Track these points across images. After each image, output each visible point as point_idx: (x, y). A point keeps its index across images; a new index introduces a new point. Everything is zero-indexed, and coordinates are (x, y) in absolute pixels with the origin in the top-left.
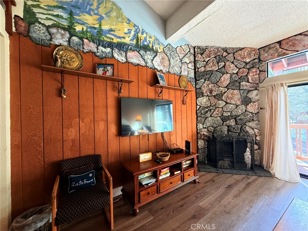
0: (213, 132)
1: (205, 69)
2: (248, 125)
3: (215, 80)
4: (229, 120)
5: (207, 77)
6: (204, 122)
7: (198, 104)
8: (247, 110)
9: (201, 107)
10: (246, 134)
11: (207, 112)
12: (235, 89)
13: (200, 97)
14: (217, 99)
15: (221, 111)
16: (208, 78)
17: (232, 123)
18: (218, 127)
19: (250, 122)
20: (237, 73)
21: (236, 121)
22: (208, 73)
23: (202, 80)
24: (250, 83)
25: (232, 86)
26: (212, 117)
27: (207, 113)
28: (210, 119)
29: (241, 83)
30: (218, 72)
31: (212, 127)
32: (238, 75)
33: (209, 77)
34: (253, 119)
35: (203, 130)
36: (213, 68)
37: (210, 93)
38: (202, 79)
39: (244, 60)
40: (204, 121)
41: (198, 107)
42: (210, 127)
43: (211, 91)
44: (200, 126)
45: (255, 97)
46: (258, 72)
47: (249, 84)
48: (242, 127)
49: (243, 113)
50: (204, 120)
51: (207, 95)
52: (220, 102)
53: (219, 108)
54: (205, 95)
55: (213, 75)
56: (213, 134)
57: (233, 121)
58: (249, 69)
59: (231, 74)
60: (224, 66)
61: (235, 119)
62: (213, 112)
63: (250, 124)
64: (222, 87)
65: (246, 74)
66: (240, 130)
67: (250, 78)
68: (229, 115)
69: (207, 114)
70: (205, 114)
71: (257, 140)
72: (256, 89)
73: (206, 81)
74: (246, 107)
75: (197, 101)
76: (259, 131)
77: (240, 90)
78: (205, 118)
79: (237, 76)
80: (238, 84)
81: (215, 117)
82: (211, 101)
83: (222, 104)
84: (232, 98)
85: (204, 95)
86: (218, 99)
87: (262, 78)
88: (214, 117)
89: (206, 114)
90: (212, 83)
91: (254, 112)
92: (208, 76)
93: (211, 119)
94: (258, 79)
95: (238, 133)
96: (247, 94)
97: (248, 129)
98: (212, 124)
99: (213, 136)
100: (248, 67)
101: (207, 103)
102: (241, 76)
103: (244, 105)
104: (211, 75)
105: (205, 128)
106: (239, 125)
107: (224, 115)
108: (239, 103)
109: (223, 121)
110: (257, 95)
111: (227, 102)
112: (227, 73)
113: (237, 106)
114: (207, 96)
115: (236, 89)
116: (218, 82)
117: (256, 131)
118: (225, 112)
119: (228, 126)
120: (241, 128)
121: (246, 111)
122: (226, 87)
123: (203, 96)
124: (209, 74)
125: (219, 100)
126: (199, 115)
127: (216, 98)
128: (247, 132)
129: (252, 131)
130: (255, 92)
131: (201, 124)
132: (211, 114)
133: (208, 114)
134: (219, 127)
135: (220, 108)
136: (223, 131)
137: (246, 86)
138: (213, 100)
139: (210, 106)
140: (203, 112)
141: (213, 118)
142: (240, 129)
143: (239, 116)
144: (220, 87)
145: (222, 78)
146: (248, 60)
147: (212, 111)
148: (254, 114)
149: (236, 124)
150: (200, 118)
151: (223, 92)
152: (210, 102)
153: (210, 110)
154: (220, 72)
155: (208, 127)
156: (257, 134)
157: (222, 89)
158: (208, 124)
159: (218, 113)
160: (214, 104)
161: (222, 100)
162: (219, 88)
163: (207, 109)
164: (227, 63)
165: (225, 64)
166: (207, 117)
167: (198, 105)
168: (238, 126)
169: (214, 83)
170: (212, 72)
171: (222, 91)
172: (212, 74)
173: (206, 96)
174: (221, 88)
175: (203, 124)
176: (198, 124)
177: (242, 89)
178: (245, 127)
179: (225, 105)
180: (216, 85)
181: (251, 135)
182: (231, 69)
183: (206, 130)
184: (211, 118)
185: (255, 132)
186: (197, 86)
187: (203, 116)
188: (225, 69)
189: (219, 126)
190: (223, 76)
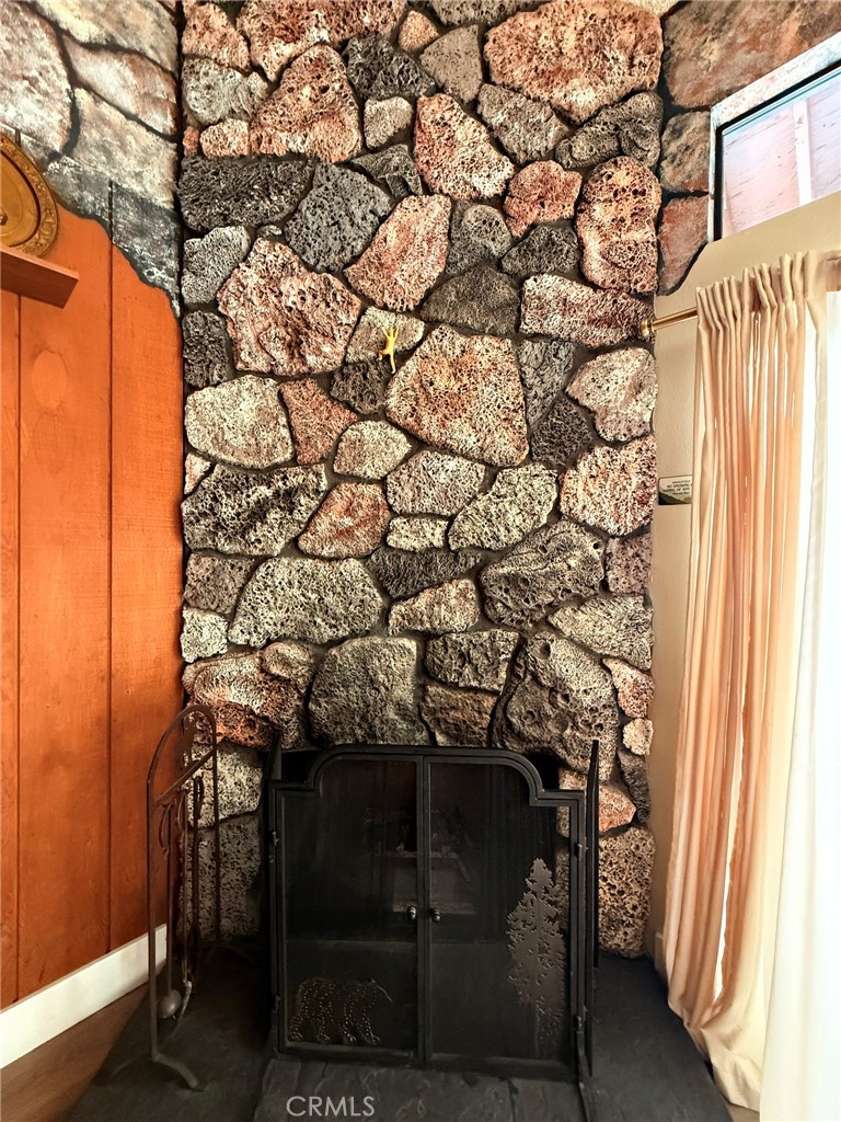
0: (309, 688)
1: (259, 140)
2: (567, 631)
3: (336, 246)
4: (432, 585)
5: (265, 205)
6: (238, 601)
7: (193, 440)
8: (564, 508)
9: (217, 469)
10: (553, 704)
11: (259, 513)
12: (481, 333)
13: (208, 383)
14: (348, 406)
15: (376, 506)
16: (282, 224)
17: (451, 610)
18: (348, 646)
19: (580, 601)
20: (498, 202)
21: (483, 599)
22: (279, 172)
23: (228, 231)
24: (595, 286)
25: (463, 299)
26: (304, 555)
27: (263, 518)
28: (282, 570)
29: (530, 283)
30: (361, 170)
31: (302, 640)
32: (506, 215)
33: (291, 216)
34: (604, 585)
35: (228, 667)
36: (319, 130)
37: (292, 356)
38: (227, 221)
39: (558, 94)
40: (242, 590)
41: (197, 466)
42: (280, 639)
43: (297, 332)
44: (207, 631)
45: (626, 403)
46: (654, 199)
47: (587, 291)
48: (521, 646)
49: (535, 532)
50: (239, 577)
51: (265, 369)
52: (370, 431)
53: (359, 480)
54: (253, 367)
55: (314, 193)
56: (306, 698)
57: (463, 594)
58: (587, 171)
59: (454, 202)
60: (407, 134)
61: (476, 574)
62: (315, 513)
63: (586, 622)
64: (385, 307)
65: (569, 212)
66: (511, 672)
67: (594, 245)
68: (432, 548)
69: (260, 530)
70: (244, 531)
71: (628, 751)
72: (635, 340)
73: (262, 245)
74: (560, 485)
75: (191, 418)
76: (641, 678)
77: (518, 336)
78: (246, 565)
79: (499, 217)
80: (504, 292)
81: (330, 560)
82: (296, 421)
83: (380, 446)
84: (454, 405)
85: (240, 366)
86: (353, 410)
87: (679, 251)
88: (322, 559)
89: (252, 526)
90: (311, 269)
91: (612, 527)
92: (279, 202)
93: (296, 576)
94: (654, 258)
95: (494, 693)
96: (572, 374)
97: (564, 660)
98: (301, 615)
99: (305, 716)
100: (582, 147)
101: (267, 438)
102: (533, 226)
103: (549, 466)
104: (305, 193)
105: (248, 649)
106: (508, 628)
107: (392, 540)
108: (505, 444)
109: (384, 591)
110: (639, 388)
111: (423, 434)
112: (428, 191)
113: (493, 471)
114: (271, 374)
115: (493, 334)
116: (355, 259)
117: (624, 675)
118: (403, 514)
119: (425, 638)
120: (515, 654)
121: (556, 514)
122: (418, 312)
123: (237, 374)
124: (287, 183)
125: (363, 418)
126: (197, 532)
127: (335, 393)
128: (558, 688)
129: (592, 676)
130: (627, 364)
131: (211, 618)
132: (295, 529)
133: (271, 535)
134: (357, 643)
135: (370, 482)
136: (381, 677)
137: (566, 306)
138: (317, 416)
139: (294, 461)
140: (227, 510)
141: (308, 564)
142: (513, 663)
143: (504, 553)
144: (371, 310)
145: (390, 230)
146: (583, 97)
147: (305, 502)
148: (614, 545)
149: (487, 618)
150: (206, 562)
151: (390, 350)
152: (290, 427)
153: (290, 494)
154: (371, 179)
155: (269, 642)
156: (629, 704)
157: (384, 320)
158: (270, 619)
159: (348, 521)
160: (322, 446)
161: (383, 415)
162: (363, 312)
163: (265, 491)
164: (432, 109)
165: (415, 117)
166: (265, 558)
167: (194, 451)
168: (492, 639)
169: (328, 270)
170: (313, 174)
171: (384, 344)
172: (310, 186)
173: (258, 373)
174: (381, 315)
175: (230, 619)
176: (186, 614)
177: (535, 337)
178: (546, 650)
179: (406, 459)
180: (337, 284)
181: (587, 716)
182: (458, 154)
183: (249, 665)
184: (297, 563)
185: (615, 691)
186: (188, 279)
187: (227, 548)
188: (413, 155)
189: (354, 635)
190: (397, 213)
